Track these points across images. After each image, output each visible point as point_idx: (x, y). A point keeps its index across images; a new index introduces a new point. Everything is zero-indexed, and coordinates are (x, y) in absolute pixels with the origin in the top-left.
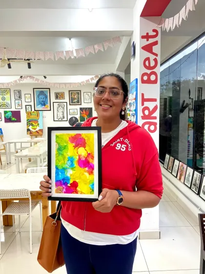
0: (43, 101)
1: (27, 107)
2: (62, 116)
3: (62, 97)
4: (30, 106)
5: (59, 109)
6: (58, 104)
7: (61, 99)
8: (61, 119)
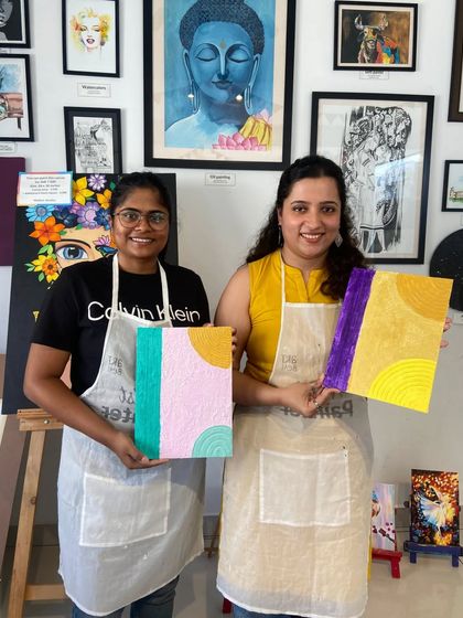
0: (224, 79)
1: (82, 124)
2: (378, 221)
3: (395, 53)
4: (109, 121)
5: (360, 160)
6: (356, 116)
7: (386, 63)
8: (367, 250)
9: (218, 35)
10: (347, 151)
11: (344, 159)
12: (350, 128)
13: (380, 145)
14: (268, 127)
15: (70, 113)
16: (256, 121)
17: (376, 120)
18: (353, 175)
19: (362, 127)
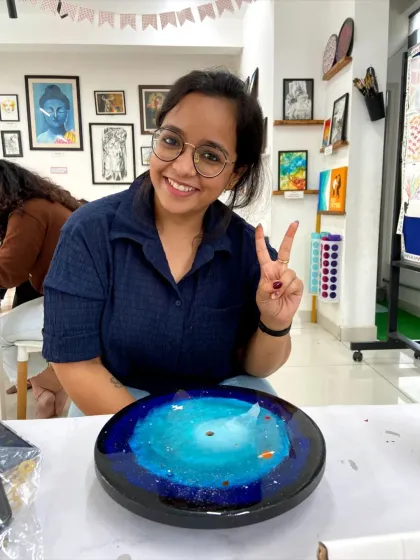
0: (56, 120)
1: (7, 136)
2: (118, 169)
3: (118, 108)
4: (16, 135)
5: (109, 147)
6: (106, 131)
7: (115, 112)
8: (115, 179)
9: (54, 104)
10: (104, 143)
11: (103, 147)
12: (104, 136)
13: (116, 141)
14: (74, 135)
15: (3, 132)
16: (69, 133)
17: (114, 132)
18: (107, 152)
19: (109, 135)
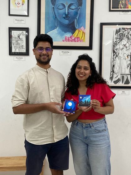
2: (128, 72)
4: (24, 32)
5: (120, 48)
7: (130, 8)
8: (124, 83)
10: (115, 45)
11: (113, 48)
12: (115, 36)
13: (128, 42)
14: (84, 33)
15: (11, 29)
16: (79, 31)
17: (126, 33)
18: (117, 54)
19: (120, 36)
